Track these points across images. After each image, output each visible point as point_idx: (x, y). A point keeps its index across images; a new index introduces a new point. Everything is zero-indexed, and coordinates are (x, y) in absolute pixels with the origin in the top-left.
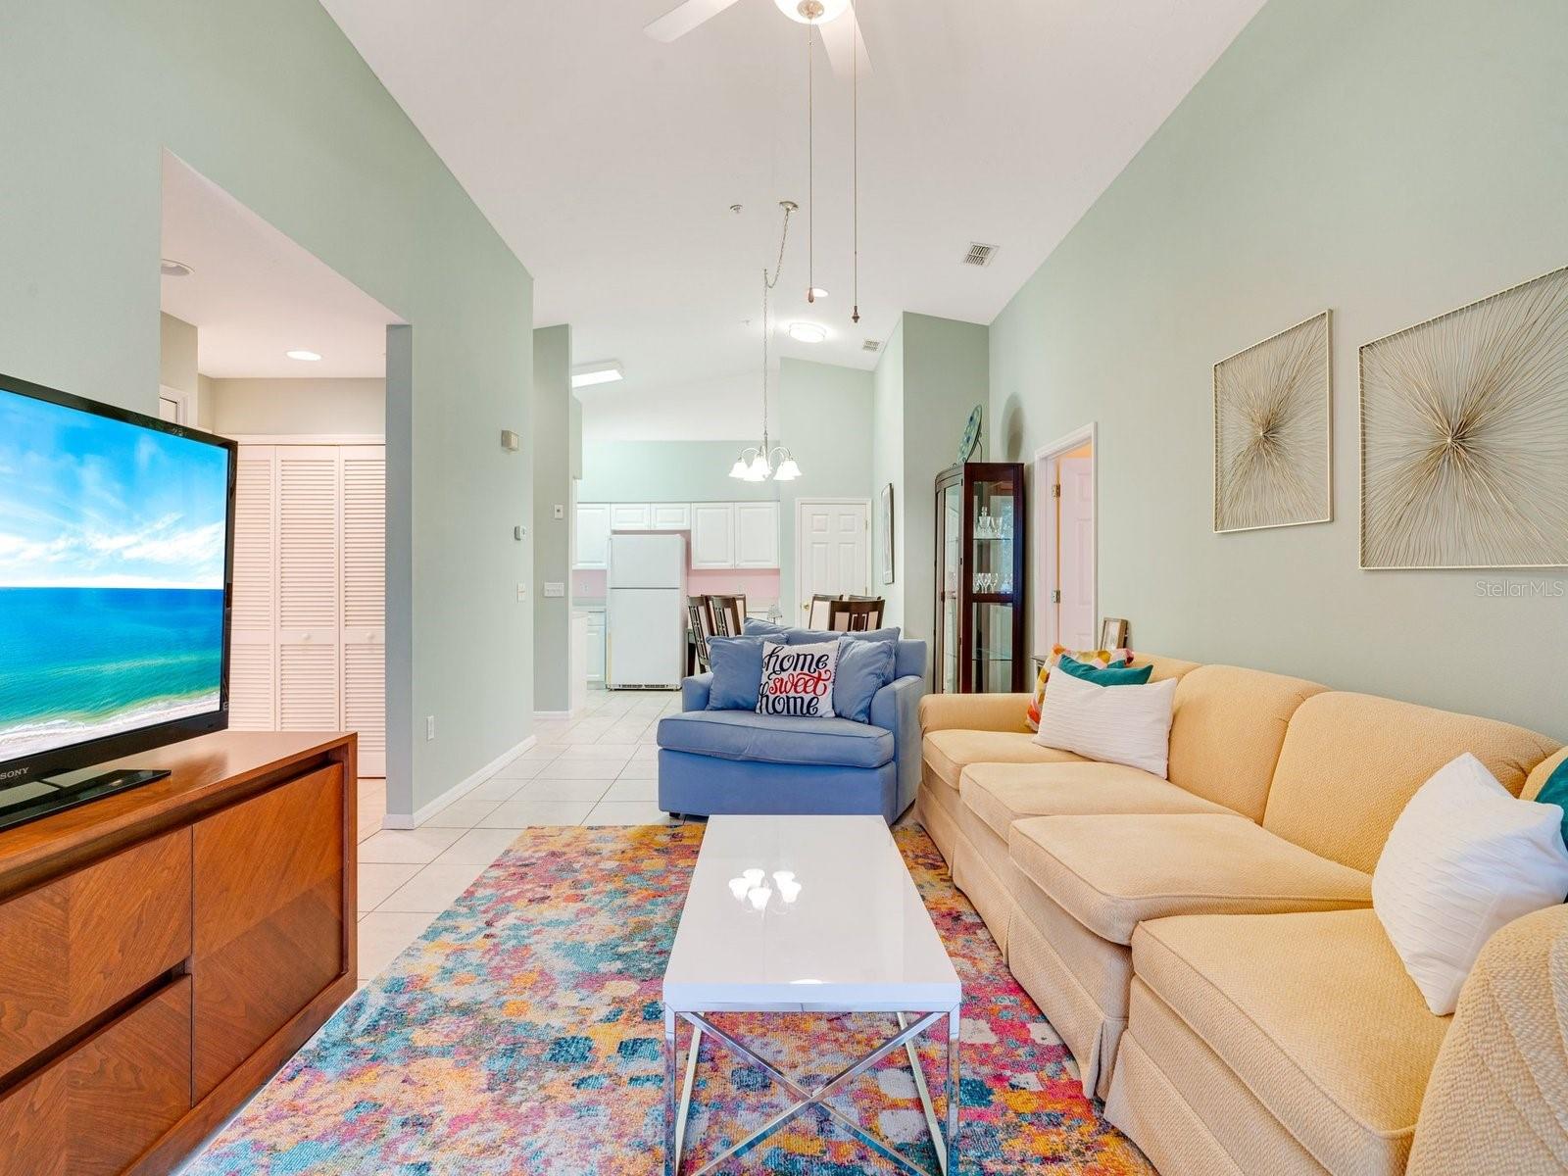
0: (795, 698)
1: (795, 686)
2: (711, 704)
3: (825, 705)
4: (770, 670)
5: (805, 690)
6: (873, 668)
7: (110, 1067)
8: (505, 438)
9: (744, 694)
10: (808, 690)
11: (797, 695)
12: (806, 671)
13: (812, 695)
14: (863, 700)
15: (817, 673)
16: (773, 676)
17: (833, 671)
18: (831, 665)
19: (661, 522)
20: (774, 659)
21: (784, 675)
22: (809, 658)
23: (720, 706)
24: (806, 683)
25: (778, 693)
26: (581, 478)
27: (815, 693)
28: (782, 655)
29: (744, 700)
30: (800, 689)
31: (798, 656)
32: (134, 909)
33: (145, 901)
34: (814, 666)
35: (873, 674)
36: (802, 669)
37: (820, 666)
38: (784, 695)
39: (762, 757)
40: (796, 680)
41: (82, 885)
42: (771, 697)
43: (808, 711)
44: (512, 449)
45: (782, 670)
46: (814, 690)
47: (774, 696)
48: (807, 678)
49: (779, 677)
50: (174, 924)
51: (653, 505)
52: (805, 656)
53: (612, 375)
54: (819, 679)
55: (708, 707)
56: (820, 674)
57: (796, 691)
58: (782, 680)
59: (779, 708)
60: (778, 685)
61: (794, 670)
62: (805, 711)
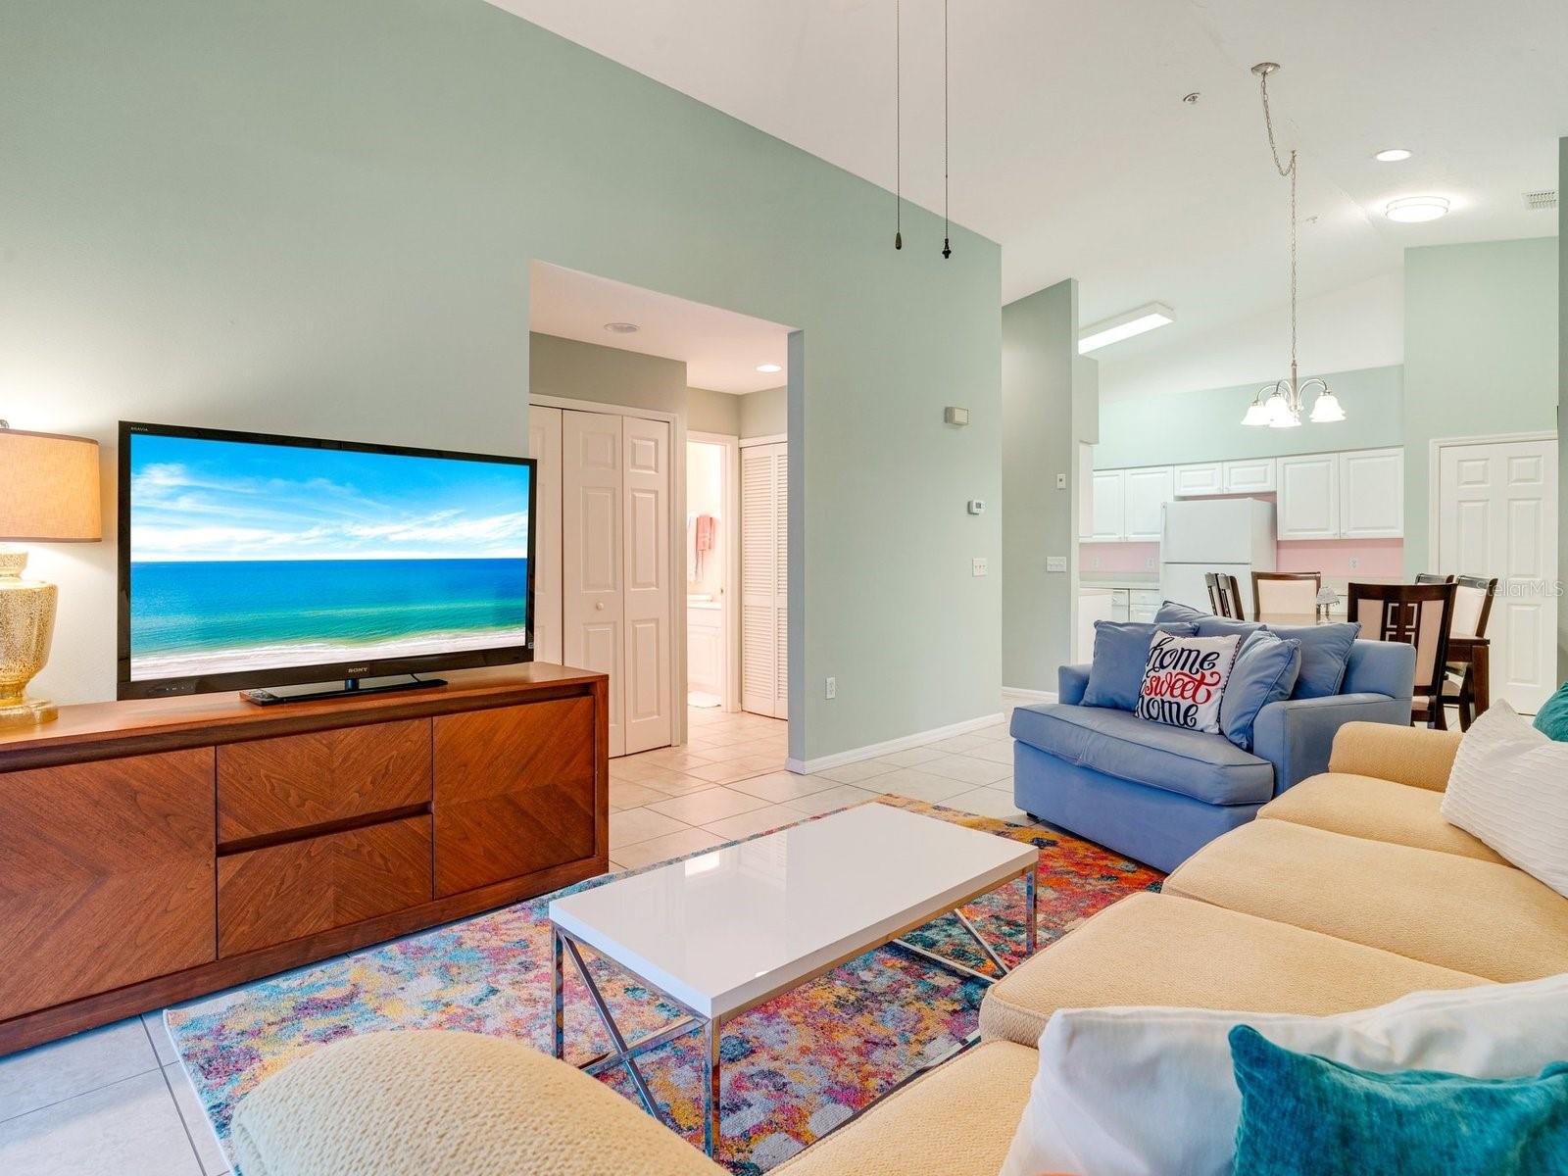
0: (1170, 703)
1: (1172, 688)
2: (1085, 698)
3: (1206, 716)
4: (1150, 666)
5: (1182, 695)
6: (1262, 674)
7: (365, 851)
8: (948, 415)
9: (1122, 692)
10: (1187, 694)
11: (1173, 700)
12: (1186, 670)
13: (1190, 702)
14: (1245, 714)
15: (1200, 674)
16: (1152, 674)
17: (1224, 675)
18: (1222, 666)
19: (1236, 484)
20: (1158, 652)
21: (1162, 674)
22: (1194, 654)
23: (1094, 702)
24: (1184, 686)
25: (1153, 695)
26: (1097, 442)
27: (1194, 700)
28: (1166, 648)
29: (1123, 699)
30: (1177, 692)
31: (1183, 650)
32: (383, 760)
33: (391, 758)
34: (1197, 665)
35: (1262, 682)
36: (1182, 668)
37: (1206, 666)
38: (1158, 698)
39: (1096, 766)
40: (1173, 681)
41: (342, 737)
42: (1147, 698)
43: (1183, 721)
44: (960, 425)
45: (1162, 667)
46: (1193, 696)
47: (1149, 697)
48: (1186, 679)
49: (1157, 674)
50: (416, 777)
51: (1225, 464)
52: (1190, 651)
53: (1154, 321)
54: (1201, 682)
55: (1082, 702)
56: (1203, 676)
57: (1172, 695)
58: (1159, 678)
59: (1154, 713)
60: (1154, 684)
61: (1174, 668)
62: (1182, 722)
